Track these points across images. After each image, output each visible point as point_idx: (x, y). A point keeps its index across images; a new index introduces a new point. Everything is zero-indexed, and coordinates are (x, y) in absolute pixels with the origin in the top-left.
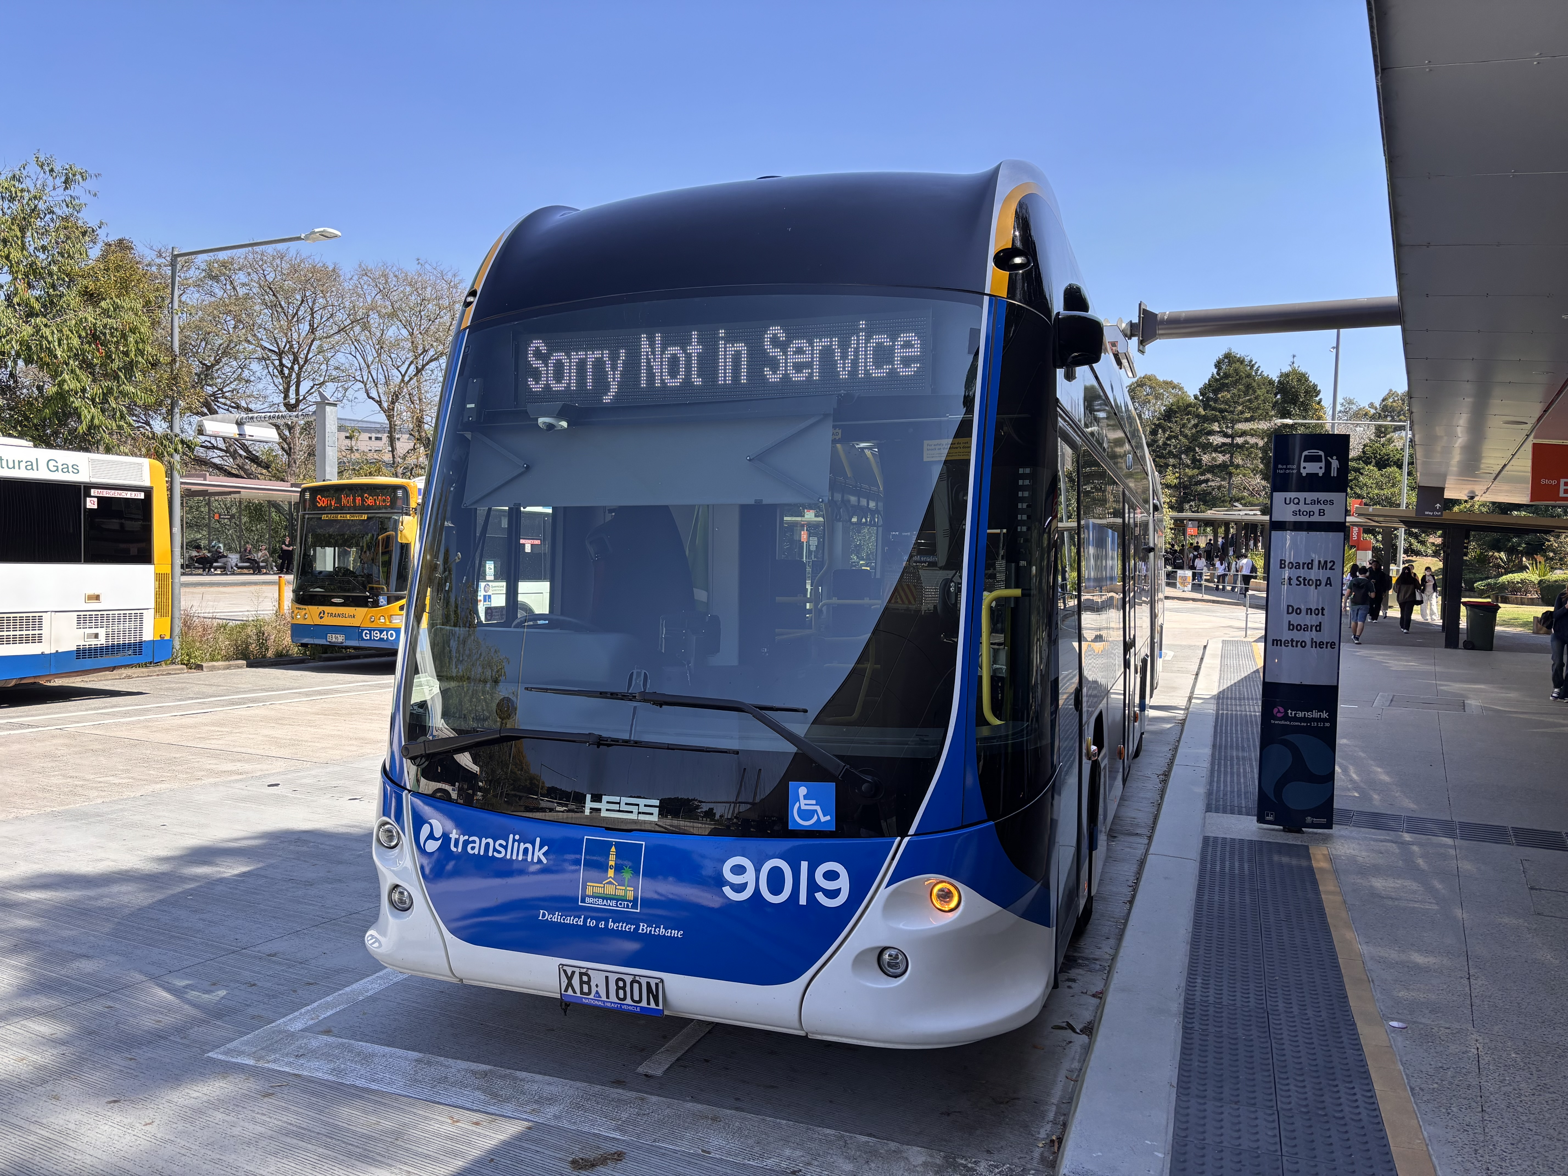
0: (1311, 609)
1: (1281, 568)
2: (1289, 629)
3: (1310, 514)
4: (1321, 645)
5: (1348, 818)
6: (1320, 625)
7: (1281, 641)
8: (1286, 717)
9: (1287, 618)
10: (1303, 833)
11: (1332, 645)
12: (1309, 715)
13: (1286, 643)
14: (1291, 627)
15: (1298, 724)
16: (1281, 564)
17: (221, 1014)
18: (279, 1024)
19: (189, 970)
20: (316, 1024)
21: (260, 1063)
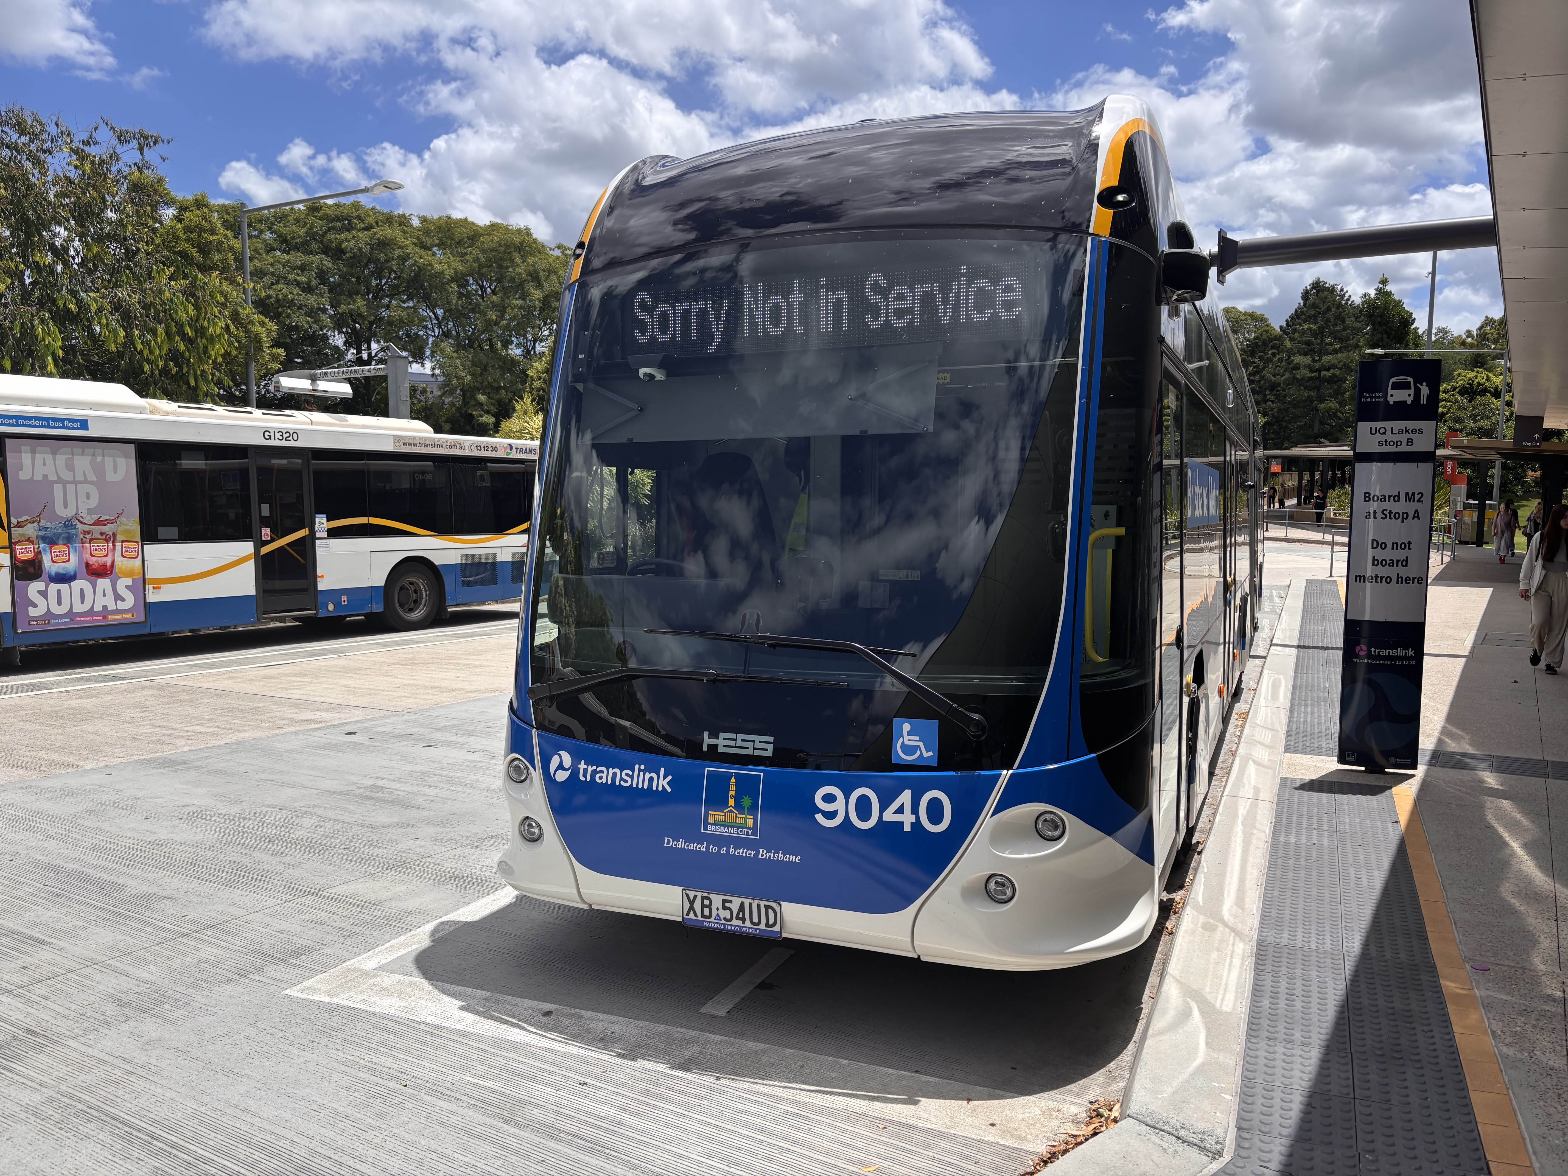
0: (1397, 544)
1: (1365, 501)
2: (1374, 565)
3: (1397, 444)
4: (1408, 579)
6: (1406, 561)
7: (1364, 577)
8: (1369, 656)
9: (1371, 553)
10: (1385, 773)
11: (1420, 580)
12: (1394, 653)
13: (1370, 579)
14: (1376, 562)
15: (1383, 662)
16: (1365, 497)
17: (298, 953)
18: (354, 963)
19: (268, 911)
20: (388, 963)
21: (335, 1001)
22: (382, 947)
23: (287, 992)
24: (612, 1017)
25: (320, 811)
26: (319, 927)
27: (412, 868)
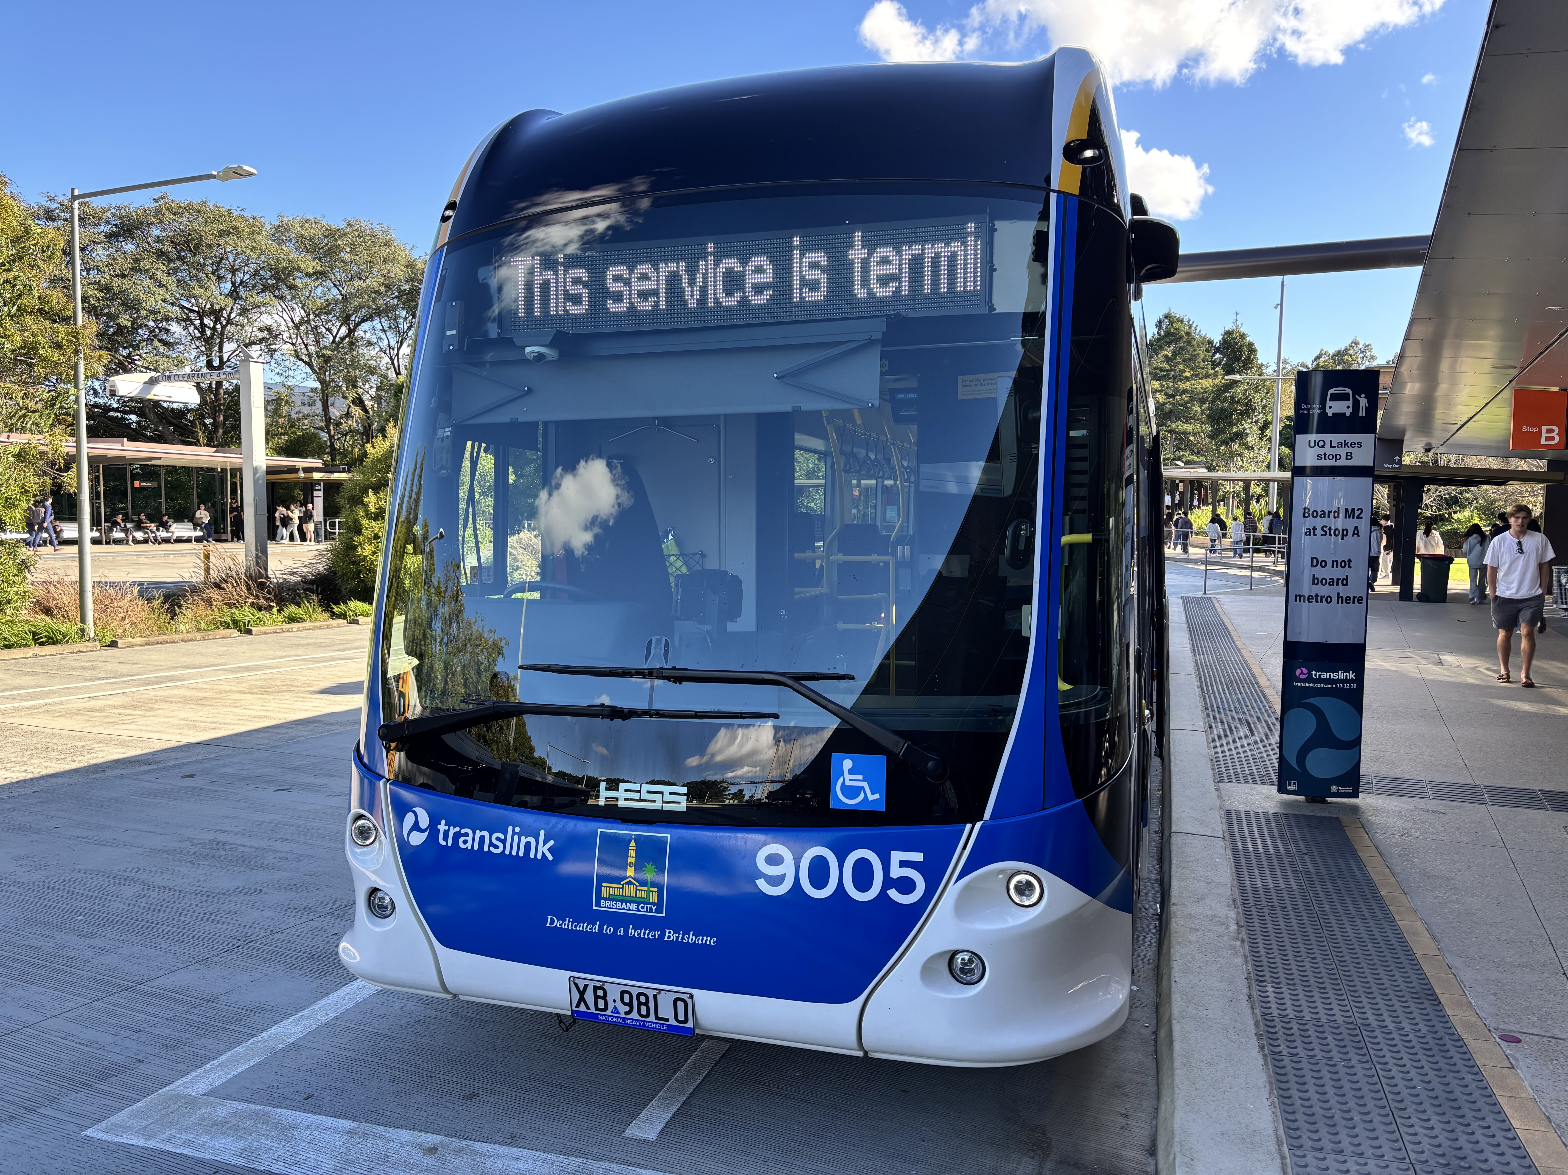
0: (1337, 561)
1: (1304, 517)
2: (1314, 584)
3: (1336, 457)
4: (1348, 600)
5: (1368, 784)
6: (1347, 579)
7: (1304, 596)
8: (1309, 679)
9: (1311, 571)
11: (1360, 600)
12: (1335, 676)
13: (1310, 599)
14: (1315, 581)
15: (1323, 685)
16: (1305, 513)
17: (104, 1075)
18: (179, 1085)
19: (70, 1015)
20: (223, 1086)
21: (151, 1144)
22: (216, 1062)
23: (88, 1132)
24: (514, 1150)
25: (143, 876)
26: (135, 1037)
27: (258, 948)
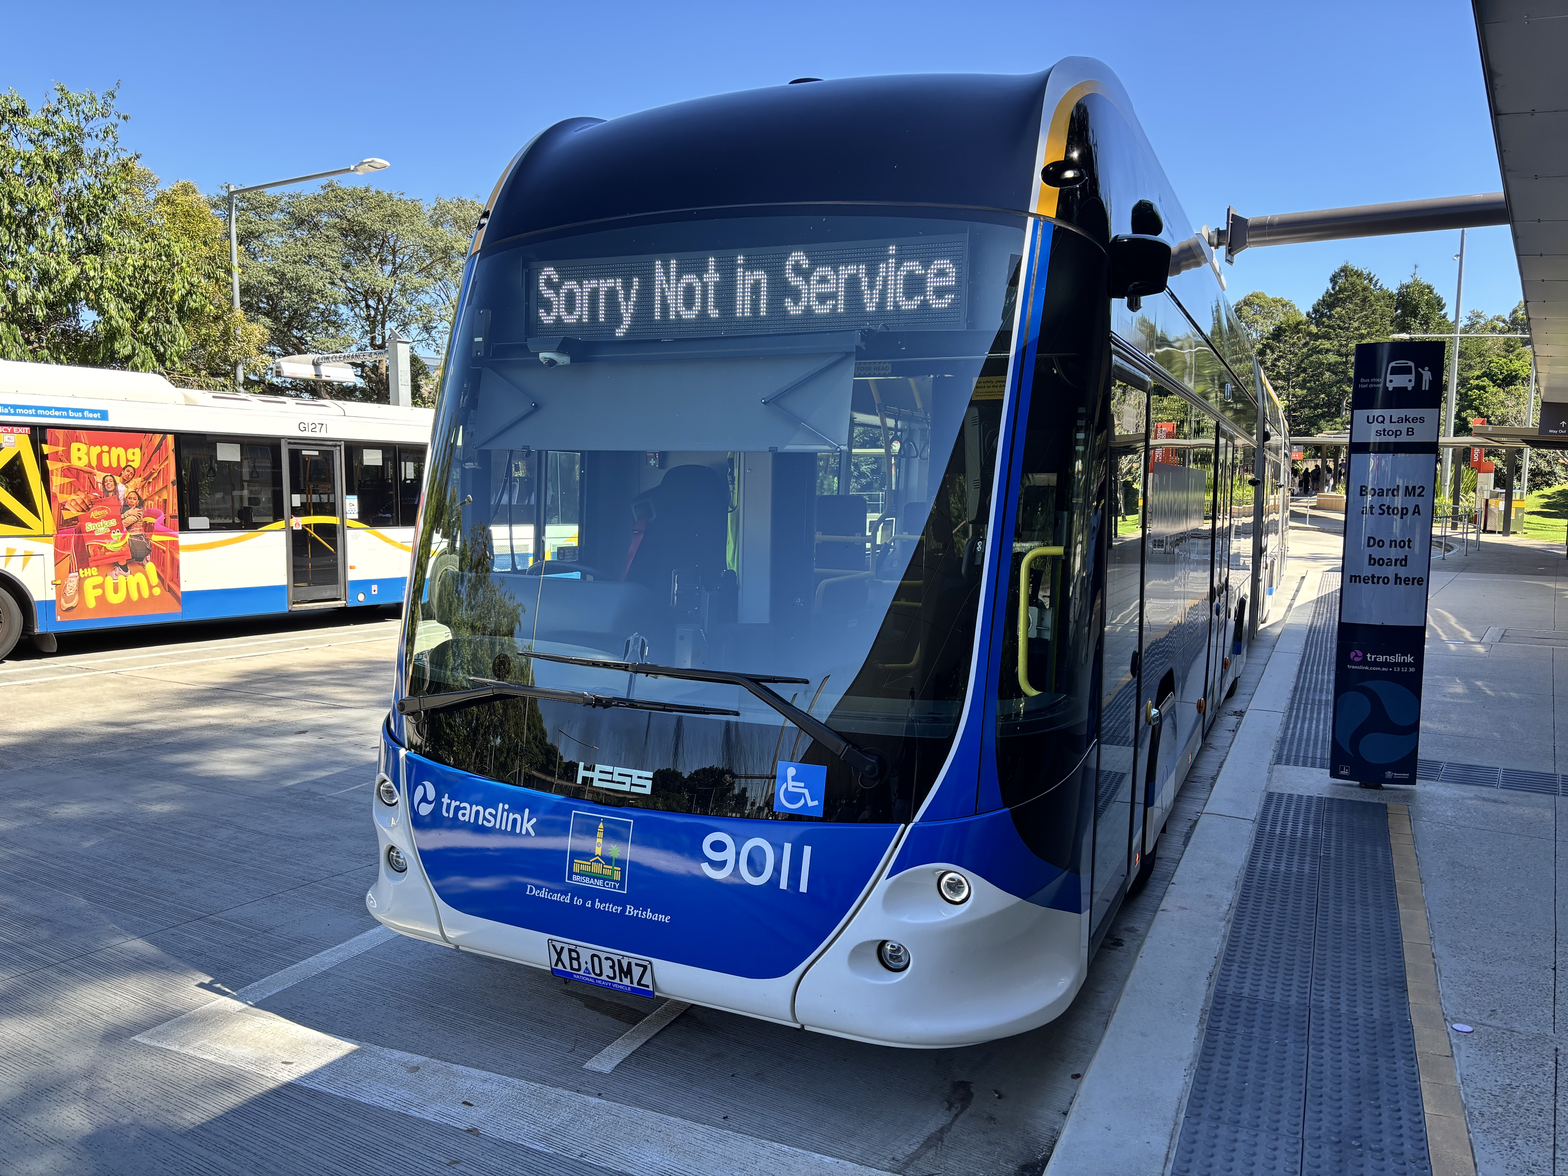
0: (1395, 541)
1: (1361, 495)
2: (1370, 564)
3: (1396, 433)
4: (1407, 580)
5: (1434, 771)
6: (1406, 560)
7: (1360, 577)
8: (1364, 662)
9: (1368, 551)
10: (1383, 789)
11: (1420, 581)
12: (1391, 659)
13: (1365, 580)
14: (1372, 561)
15: (1379, 669)
16: (1361, 491)
